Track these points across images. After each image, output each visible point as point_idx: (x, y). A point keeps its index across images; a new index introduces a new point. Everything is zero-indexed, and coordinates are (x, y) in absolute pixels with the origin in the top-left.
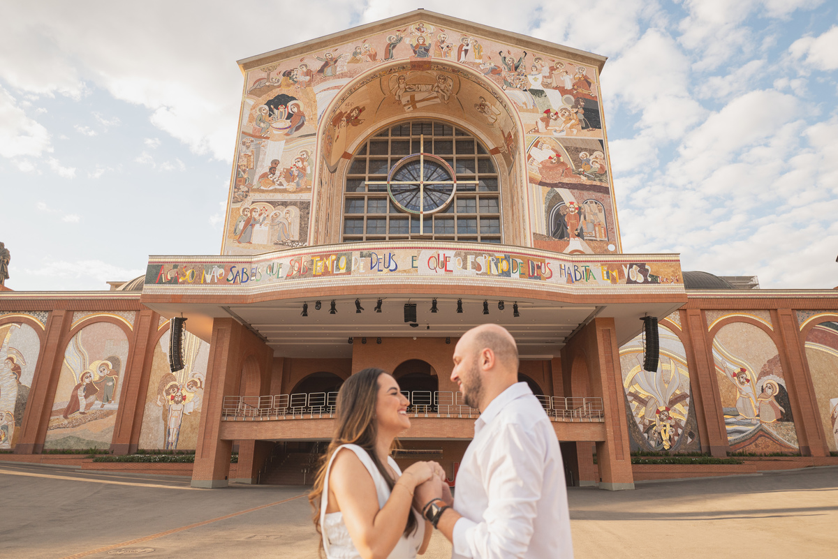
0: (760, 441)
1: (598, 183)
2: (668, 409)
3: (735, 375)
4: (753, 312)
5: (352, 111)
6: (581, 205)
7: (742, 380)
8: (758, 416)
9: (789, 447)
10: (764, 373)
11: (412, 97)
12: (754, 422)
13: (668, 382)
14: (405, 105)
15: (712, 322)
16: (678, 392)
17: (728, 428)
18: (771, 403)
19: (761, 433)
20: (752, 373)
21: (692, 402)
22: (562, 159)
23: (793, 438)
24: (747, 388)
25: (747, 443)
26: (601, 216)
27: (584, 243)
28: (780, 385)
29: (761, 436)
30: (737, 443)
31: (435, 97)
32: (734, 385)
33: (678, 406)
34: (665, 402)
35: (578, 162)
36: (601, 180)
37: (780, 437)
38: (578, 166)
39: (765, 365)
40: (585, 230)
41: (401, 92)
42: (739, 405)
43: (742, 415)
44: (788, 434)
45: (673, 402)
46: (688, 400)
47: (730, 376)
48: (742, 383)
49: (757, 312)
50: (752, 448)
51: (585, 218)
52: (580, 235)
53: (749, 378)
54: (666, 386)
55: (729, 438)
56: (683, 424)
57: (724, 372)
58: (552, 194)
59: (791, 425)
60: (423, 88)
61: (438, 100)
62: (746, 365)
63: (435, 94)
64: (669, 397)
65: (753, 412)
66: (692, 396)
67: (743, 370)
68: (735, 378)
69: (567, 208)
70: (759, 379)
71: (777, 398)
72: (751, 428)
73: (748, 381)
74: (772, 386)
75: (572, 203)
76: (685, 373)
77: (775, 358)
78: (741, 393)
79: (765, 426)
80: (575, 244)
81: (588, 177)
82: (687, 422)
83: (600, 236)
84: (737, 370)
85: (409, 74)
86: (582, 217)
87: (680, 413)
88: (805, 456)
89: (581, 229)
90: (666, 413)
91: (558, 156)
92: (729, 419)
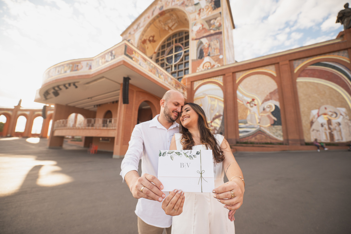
0: (258, 137)
1: (217, 31)
2: (211, 122)
3: (248, 103)
4: (264, 68)
5: (149, 38)
6: (210, 43)
7: (252, 105)
8: (259, 123)
9: (276, 139)
10: (266, 100)
11: (168, 26)
12: (256, 126)
13: (213, 110)
14: (168, 30)
15: (239, 77)
16: (217, 114)
17: (240, 130)
18: (269, 116)
19: (260, 132)
20: (259, 100)
21: (223, 118)
22: (204, 27)
23: (280, 135)
24: (254, 109)
25: (250, 137)
26: (218, 45)
27: (210, 58)
28: (276, 106)
29: (259, 133)
30: (244, 137)
31: (175, 24)
32: (247, 108)
33: (217, 121)
34: (211, 119)
35: (210, 25)
36: (219, 29)
37: (271, 134)
38: (210, 27)
39: (267, 96)
40: (211, 52)
41: (163, 26)
42: (248, 118)
43: (249, 123)
44: (276, 132)
45: (214, 119)
46: (221, 118)
47: (245, 103)
48: (252, 107)
49: (267, 67)
50: (253, 140)
51: (211, 48)
52: (209, 55)
53: (256, 103)
54: (212, 111)
55: (241, 135)
56: (218, 129)
57: (242, 102)
58: (199, 42)
59: (279, 127)
60: (169, 21)
61: (176, 24)
62: (255, 97)
63: (174, 22)
64: (213, 116)
65: (256, 121)
66: (223, 116)
67: (253, 100)
68: (248, 104)
69: (204, 46)
70: (263, 103)
71: (273, 113)
72: (253, 130)
73: (255, 105)
74: (270, 107)
75: (206, 43)
76: (222, 105)
77: (275, 91)
78: (250, 112)
79: (263, 129)
80: (206, 59)
81: (214, 30)
82: (220, 127)
83: (216, 53)
84: (250, 100)
85: (161, 18)
86: (210, 48)
87: (217, 124)
88: (286, 144)
89: (209, 53)
90: (210, 124)
91: (203, 26)
92: (241, 125)
